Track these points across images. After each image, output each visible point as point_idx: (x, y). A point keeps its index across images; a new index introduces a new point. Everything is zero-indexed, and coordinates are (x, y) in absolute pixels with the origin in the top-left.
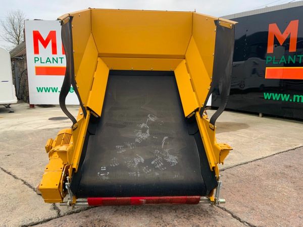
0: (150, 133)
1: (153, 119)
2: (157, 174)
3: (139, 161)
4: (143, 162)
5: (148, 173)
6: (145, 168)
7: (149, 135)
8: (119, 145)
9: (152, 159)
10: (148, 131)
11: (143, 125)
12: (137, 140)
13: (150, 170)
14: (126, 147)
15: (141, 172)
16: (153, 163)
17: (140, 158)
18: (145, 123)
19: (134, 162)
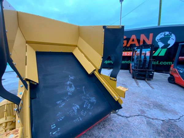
0: (75, 87)
1: (72, 78)
2: (90, 113)
3: (76, 108)
4: (79, 108)
5: (86, 115)
6: (82, 112)
7: (74, 88)
8: (59, 101)
9: (83, 104)
10: (73, 86)
11: (68, 83)
12: (69, 94)
13: (86, 112)
14: (64, 101)
15: (82, 116)
16: (85, 106)
17: (76, 106)
18: (69, 81)
19: (74, 110)
